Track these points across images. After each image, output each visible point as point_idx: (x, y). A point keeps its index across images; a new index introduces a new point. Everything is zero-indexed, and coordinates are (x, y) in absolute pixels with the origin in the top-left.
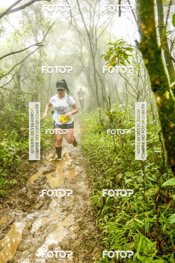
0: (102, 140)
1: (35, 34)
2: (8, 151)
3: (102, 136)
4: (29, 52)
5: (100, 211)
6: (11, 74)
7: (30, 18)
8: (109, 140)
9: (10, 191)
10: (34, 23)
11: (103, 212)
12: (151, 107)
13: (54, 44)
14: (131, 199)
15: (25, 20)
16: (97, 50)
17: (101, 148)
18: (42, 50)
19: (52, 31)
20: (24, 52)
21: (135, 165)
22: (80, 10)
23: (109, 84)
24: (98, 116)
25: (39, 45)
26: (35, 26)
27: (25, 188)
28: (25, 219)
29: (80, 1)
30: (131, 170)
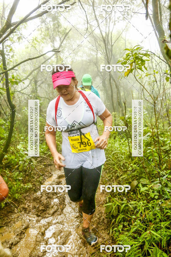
0: (117, 145)
1: (52, 40)
2: (24, 155)
3: (117, 141)
5: (114, 220)
6: (29, 79)
7: (47, 25)
8: (123, 145)
9: (25, 195)
10: (51, 30)
11: (117, 220)
12: (167, 112)
13: (71, 49)
14: (147, 208)
15: (43, 28)
16: (112, 56)
17: (116, 153)
18: (58, 56)
19: (68, 37)
20: (42, 57)
21: (150, 171)
22: (96, 17)
23: (124, 89)
25: (56, 51)
26: (53, 33)
27: (39, 192)
28: (39, 224)
29: (96, 8)
30: (146, 177)
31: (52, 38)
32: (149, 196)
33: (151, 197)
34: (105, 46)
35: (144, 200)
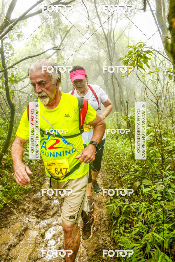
0: (119, 145)
1: (53, 38)
3: (119, 141)
4: (47, 56)
5: (116, 221)
7: (48, 22)
8: (126, 145)
9: (24, 196)
10: (52, 27)
11: (119, 222)
12: (171, 112)
13: (72, 47)
14: (149, 209)
15: (43, 25)
16: (115, 54)
17: (118, 153)
18: (59, 54)
19: (70, 35)
21: (153, 172)
22: (97, 14)
23: (126, 87)
24: (115, 120)
25: (57, 49)
26: (53, 30)
27: (39, 193)
28: (39, 226)
29: (98, 5)
30: (148, 178)
31: (52, 35)
32: (151, 198)
33: (154, 199)
34: (108, 44)
35: (146, 202)
